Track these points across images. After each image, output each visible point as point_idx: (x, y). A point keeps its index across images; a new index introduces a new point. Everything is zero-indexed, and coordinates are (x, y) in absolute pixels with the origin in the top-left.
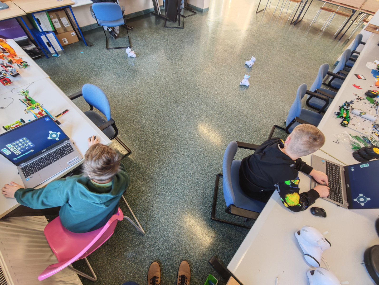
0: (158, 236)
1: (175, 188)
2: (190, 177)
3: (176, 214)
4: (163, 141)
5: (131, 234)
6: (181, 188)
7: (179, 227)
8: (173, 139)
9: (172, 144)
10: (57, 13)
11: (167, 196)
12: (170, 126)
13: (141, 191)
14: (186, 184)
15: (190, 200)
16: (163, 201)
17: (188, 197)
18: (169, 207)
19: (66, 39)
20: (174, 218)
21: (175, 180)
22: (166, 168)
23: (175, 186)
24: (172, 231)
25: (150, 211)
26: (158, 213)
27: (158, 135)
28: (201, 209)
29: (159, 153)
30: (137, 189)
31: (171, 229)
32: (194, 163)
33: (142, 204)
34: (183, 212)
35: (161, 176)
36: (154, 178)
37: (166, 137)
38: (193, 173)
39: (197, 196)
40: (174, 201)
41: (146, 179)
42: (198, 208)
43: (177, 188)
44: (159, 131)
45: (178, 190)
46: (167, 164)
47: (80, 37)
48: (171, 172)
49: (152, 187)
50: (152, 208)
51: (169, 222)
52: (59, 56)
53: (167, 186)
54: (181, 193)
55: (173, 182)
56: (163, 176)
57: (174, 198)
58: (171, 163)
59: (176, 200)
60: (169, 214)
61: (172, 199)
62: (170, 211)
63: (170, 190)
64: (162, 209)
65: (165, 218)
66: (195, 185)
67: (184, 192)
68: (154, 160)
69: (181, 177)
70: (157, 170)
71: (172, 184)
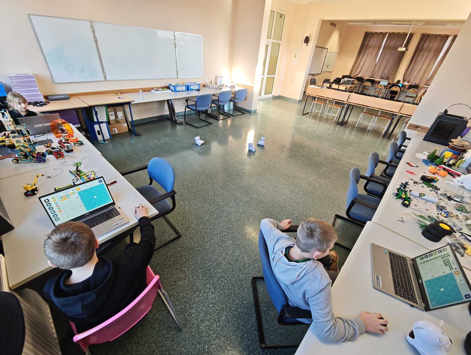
0: (196, 350)
2: (239, 270)
3: (221, 319)
4: (208, 228)
5: (159, 347)
6: (228, 284)
7: (225, 338)
8: (219, 226)
9: (218, 232)
10: (115, 107)
11: (211, 294)
12: (216, 212)
13: (177, 286)
14: (234, 279)
15: (240, 300)
16: (205, 301)
17: (237, 296)
18: (212, 308)
19: (116, 129)
21: (221, 274)
22: (211, 259)
23: (220, 281)
24: (215, 344)
25: (187, 313)
26: (198, 318)
27: (202, 222)
29: (203, 241)
30: (172, 283)
31: (214, 340)
32: (245, 254)
33: (177, 303)
35: (203, 268)
36: (195, 270)
37: (211, 223)
38: (243, 266)
40: (219, 301)
41: (184, 271)
42: (251, 312)
43: (223, 283)
44: (204, 217)
45: (224, 286)
46: (211, 254)
47: (130, 128)
48: (217, 264)
49: (192, 282)
50: (189, 310)
51: (211, 331)
52: (105, 143)
53: (210, 280)
54: (228, 290)
55: (219, 275)
56: (207, 268)
57: (219, 297)
58: (217, 253)
59: (222, 300)
60: (212, 319)
61: (217, 298)
62: (214, 315)
63: (215, 287)
64: (203, 311)
65: (206, 324)
66: (246, 281)
67: (231, 289)
68: (196, 248)
69: (229, 271)
70: (199, 261)
71: (217, 279)
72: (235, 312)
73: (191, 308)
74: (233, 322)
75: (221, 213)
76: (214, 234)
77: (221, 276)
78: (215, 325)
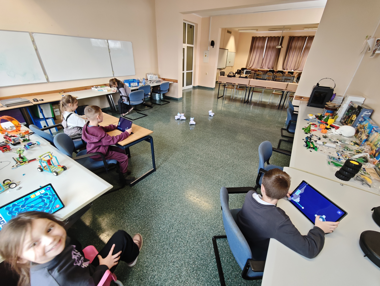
1: (177, 242)
2: (190, 227)
3: (182, 275)
4: (157, 196)
6: (182, 242)
8: (167, 193)
9: (167, 198)
11: (169, 254)
12: (163, 182)
14: (187, 236)
15: (195, 253)
16: (164, 261)
17: (192, 251)
18: (173, 267)
20: (181, 281)
21: (175, 234)
22: (164, 222)
23: (175, 240)
25: (150, 276)
26: (161, 278)
28: (210, 263)
29: (155, 208)
32: (193, 213)
33: (139, 269)
34: (190, 270)
35: (159, 232)
36: (151, 235)
37: (160, 191)
38: (193, 223)
39: (202, 248)
40: (177, 259)
42: (207, 262)
43: (178, 242)
44: (153, 187)
45: (180, 244)
46: (164, 218)
48: (170, 226)
53: (167, 242)
54: (184, 247)
55: (173, 236)
56: (162, 231)
57: (177, 255)
58: (168, 216)
59: (180, 257)
60: (174, 276)
61: (175, 256)
62: (175, 272)
63: (172, 246)
64: (164, 271)
65: (169, 283)
66: (198, 236)
67: (187, 245)
68: (150, 215)
69: (181, 230)
70: (153, 226)
71: (172, 239)
72: (194, 266)
73: (152, 271)
74: (193, 275)
75: (167, 181)
76: (163, 200)
77: (175, 236)
78: (178, 281)
